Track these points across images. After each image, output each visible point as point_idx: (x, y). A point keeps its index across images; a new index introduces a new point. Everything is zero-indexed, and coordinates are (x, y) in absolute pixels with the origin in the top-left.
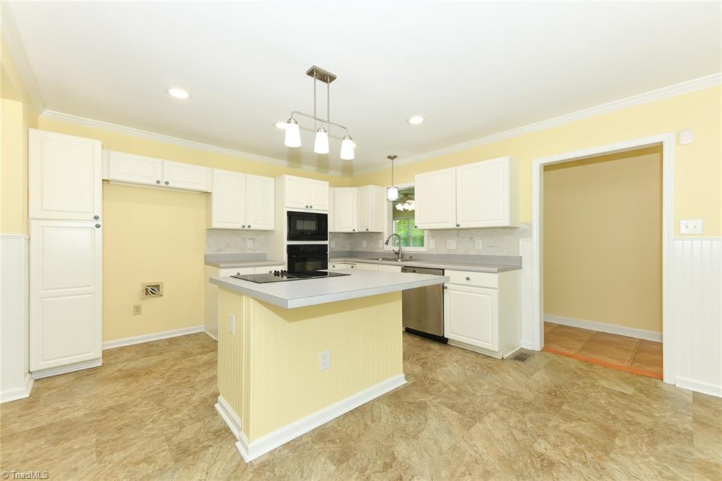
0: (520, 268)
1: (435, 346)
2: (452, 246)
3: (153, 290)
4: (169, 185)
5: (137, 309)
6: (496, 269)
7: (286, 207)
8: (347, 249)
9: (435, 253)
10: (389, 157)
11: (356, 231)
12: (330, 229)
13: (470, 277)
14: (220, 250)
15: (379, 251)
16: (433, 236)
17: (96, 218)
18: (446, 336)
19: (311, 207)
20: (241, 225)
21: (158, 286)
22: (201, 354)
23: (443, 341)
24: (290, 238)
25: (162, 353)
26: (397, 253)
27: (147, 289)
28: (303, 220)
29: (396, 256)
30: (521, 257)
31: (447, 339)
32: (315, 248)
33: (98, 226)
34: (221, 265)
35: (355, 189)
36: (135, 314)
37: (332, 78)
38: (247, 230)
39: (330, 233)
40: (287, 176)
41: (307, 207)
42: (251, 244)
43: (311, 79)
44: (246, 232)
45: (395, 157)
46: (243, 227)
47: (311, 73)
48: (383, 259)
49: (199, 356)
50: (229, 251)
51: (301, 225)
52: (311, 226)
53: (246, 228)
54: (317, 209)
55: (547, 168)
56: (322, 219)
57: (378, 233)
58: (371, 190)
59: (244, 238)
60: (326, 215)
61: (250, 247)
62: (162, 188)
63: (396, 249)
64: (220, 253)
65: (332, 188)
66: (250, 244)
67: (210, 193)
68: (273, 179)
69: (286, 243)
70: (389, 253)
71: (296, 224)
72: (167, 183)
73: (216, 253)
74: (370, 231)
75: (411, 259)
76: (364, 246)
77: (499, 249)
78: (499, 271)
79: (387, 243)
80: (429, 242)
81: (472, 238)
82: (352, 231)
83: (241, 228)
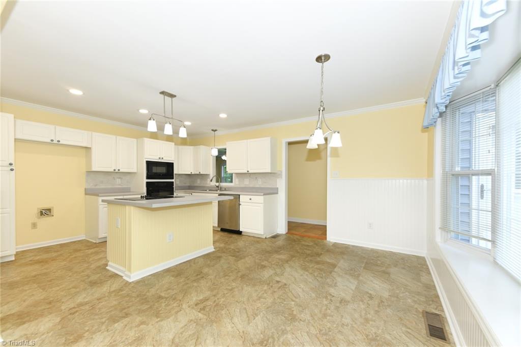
0: (277, 193)
1: (235, 236)
2: (247, 182)
3: (45, 212)
4: (60, 143)
5: (34, 225)
6: (262, 194)
7: (146, 159)
8: (188, 184)
9: (239, 186)
10: (213, 130)
11: (193, 173)
12: (175, 172)
13: (252, 199)
14: (96, 185)
15: (207, 185)
16: (237, 177)
17: (11, 164)
18: (240, 230)
19: (162, 158)
20: (113, 169)
21: (49, 210)
22: (88, 249)
23: (239, 233)
24: (148, 178)
25: (58, 251)
26: (218, 187)
27: (41, 212)
28: (157, 166)
29: (217, 188)
30: (278, 188)
31: (241, 232)
32: (165, 184)
33: (12, 170)
34: (100, 195)
35: (192, 147)
36: (32, 229)
37: (175, 96)
38: (117, 172)
39: (175, 174)
40: (145, 139)
41: (160, 158)
42: (120, 181)
43: (162, 96)
44: (117, 173)
45: (216, 130)
46: (115, 170)
47: (162, 93)
48: (210, 190)
49: (87, 251)
50: (102, 186)
51: (155, 170)
52: (163, 170)
53: (117, 171)
54: (167, 159)
55: (290, 143)
56: (170, 166)
57: (207, 175)
58: (202, 148)
59: (114, 178)
60: (173, 163)
61: (118, 183)
62: (55, 144)
63: (217, 184)
64: (96, 187)
65: (176, 146)
66: (118, 181)
67: (90, 148)
68: (135, 140)
69: (145, 180)
70: (212, 187)
71: (152, 169)
72: (59, 141)
73: (94, 187)
74: (201, 173)
75: (225, 190)
76: (198, 182)
77: (269, 184)
78: (264, 195)
79: (211, 181)
80: (235, 180)
81: (256, 178)
82: (190, 173)
83: (113, 171)
